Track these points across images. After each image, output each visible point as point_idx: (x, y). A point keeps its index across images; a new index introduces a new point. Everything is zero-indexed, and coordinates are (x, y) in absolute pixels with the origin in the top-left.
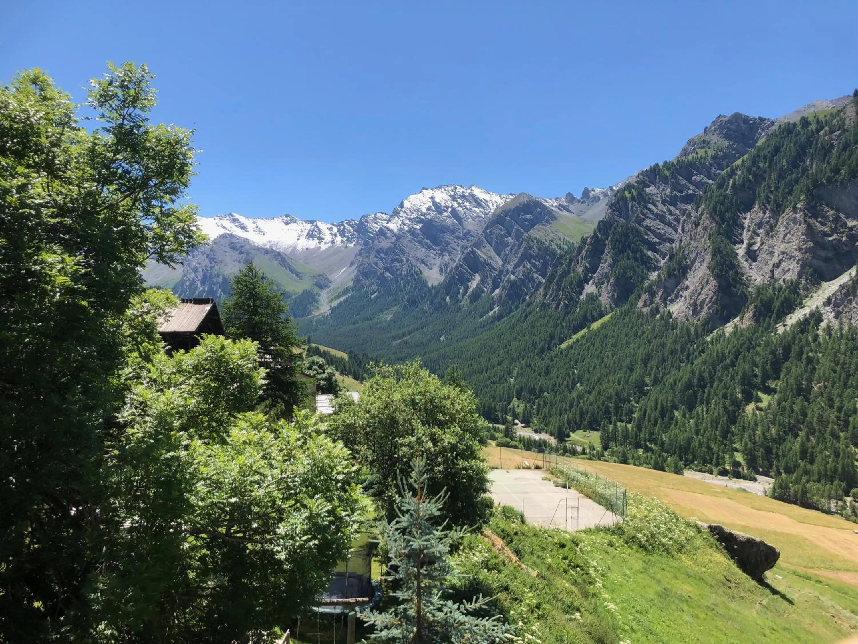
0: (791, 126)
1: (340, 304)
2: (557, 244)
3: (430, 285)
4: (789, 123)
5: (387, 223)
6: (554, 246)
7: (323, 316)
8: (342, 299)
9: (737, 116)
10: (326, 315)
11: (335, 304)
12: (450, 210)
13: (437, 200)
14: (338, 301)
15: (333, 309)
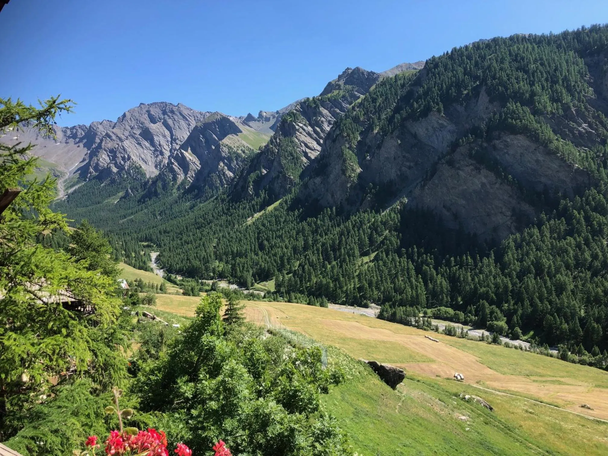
0: (389, 79)
1: (75, 191)
2: (242, 150)
3: (148, 176)
4: (389, 77)
5: (113, 128)
6: (240, 152)
7: (61, 201)
8: (76, 187)
9: (357, 70)
10: (63, 199)
11: (71, 191)
12: (162, 121)
13: (152, 113)
14: (74, 189)
15: (69, 196)
